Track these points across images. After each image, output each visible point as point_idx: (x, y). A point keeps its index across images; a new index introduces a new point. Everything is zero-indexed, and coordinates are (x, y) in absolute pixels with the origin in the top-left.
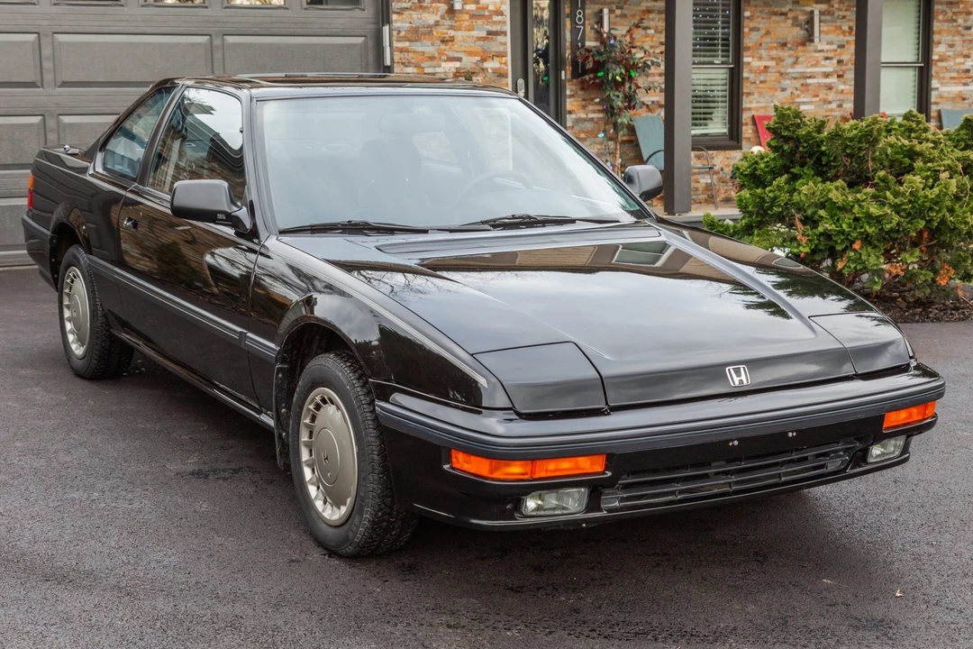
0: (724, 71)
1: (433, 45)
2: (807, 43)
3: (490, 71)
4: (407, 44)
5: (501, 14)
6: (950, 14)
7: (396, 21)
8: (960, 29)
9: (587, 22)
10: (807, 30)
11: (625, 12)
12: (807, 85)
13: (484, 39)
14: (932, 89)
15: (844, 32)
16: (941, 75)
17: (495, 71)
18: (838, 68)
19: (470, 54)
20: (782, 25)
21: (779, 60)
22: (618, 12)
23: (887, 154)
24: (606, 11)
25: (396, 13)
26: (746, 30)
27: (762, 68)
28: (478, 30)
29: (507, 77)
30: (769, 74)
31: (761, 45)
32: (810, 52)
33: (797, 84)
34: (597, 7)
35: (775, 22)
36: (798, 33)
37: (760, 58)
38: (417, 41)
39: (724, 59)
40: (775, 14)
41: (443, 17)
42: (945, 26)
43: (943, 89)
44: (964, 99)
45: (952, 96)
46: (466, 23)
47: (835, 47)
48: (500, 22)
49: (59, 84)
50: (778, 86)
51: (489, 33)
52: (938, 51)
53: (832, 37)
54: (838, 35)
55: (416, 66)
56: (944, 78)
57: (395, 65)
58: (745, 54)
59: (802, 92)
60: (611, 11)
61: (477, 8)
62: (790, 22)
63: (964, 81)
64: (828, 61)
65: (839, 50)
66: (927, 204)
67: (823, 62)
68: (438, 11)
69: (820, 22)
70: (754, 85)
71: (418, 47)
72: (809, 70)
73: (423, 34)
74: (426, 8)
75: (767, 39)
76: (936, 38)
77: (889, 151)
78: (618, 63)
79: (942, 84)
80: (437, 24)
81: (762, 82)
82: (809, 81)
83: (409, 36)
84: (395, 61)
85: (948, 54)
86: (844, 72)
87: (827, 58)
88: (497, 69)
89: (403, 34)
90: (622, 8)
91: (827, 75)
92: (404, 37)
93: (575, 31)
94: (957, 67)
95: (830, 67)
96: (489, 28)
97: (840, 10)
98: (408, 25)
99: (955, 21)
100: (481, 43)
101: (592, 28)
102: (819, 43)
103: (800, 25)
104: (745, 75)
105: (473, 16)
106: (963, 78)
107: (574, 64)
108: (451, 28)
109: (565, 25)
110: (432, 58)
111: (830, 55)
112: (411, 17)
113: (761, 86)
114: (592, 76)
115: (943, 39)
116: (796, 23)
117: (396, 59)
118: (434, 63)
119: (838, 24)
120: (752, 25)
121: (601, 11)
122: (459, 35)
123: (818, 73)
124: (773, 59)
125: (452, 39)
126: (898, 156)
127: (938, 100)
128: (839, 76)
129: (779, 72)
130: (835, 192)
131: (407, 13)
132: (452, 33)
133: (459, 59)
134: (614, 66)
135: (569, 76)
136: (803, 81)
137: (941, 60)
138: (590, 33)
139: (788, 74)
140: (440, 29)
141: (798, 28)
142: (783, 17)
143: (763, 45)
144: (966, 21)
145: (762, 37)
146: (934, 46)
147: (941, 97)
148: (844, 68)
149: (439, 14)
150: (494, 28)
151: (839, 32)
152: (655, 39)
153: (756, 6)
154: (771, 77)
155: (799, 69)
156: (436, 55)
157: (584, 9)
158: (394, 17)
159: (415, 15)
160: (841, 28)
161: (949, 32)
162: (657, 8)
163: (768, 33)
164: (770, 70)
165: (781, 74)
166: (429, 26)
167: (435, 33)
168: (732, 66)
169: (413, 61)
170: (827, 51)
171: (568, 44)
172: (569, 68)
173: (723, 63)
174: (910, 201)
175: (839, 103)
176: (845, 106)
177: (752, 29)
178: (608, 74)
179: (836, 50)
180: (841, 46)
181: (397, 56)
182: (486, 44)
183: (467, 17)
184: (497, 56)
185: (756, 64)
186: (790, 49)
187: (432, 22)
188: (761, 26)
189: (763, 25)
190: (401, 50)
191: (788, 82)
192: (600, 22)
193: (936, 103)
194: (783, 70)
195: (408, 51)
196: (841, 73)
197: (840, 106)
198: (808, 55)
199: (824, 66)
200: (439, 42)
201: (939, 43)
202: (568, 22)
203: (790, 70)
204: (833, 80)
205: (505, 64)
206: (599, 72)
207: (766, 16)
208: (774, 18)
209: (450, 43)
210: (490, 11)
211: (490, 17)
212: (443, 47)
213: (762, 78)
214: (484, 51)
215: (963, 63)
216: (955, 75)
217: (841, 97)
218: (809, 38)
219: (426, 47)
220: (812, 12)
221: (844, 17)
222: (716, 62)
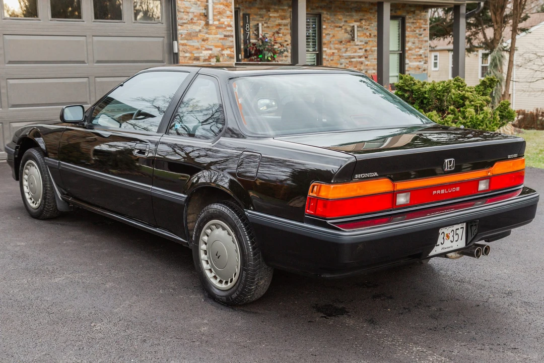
0: (314, 55)
1: (198, 42)
2: (351, 42)
3: (226, 55)
4: (185, 42)
5: (231, 26)
6: (413, 28)
7: (180, 30)
8: (417, 35)
9: (251, 30)
10: (351, 35)
11: (269, 25)
12: (352, 62)
13: (223, 39)
14: (406, 64)
15: (367, 36)
16: (410, 57)
17: (228, 55)
18: (365, 54)
19: (216, 47)
20: (340, 32)
21: (339, 50)
22: (265, 25)
23: (452, 98)
24: (260, 25)
25: (180, 25)
26: (324, 35)
27: (331, 53)
28: (220, 34)
29: (234, 58)
30: (335, 57)
31: (331, 42)
32: (353, 45)
33: (347, 61)
34: (256, 23)
35: (337, 31)
36: (348, 36)
37: (331, 49)
38: (190, 40)
39: (314, 49)
40: (337, 27)
41: (203, 28)
42: (411, 34)
43: (410, 64)
44: (419, 69)
45: (414, 67)
46: (214, 31)
47: (363, 43)
48: (230, 30)
49: (7, 62)
50: (338, 62)
51: (225, 36)
52: (408, 45)
53: (362, 38)
54: (364, 38)
55: (190, 53)
56: (411, 58)
57: (180, 52)
58: (324, 46)
59: (350, 65)
60: (263, 25)
61: (219, 23)
62: (343, 31)
63: (419, 60)
64: (360, 50)
65: (365, 45)
66: (478, 123)
67: (358, 51)
68: (200, 24)
69: (358, 31)
70: (328, 62)
71: (191, 43)
72: (352, 54)
73: (194, 36)
74: (195, 23)
75: (334, 39)
76: (407, 39)
77: (453, 97)
78: (269, 51)
79: (410, 62)
80: (200, 31)
81: (332, 60)
82: (353, 60)
83: (187, 37)
84: (180, 50)
85: (413, 47)
86: (368, 55)
87: (360, 49)
88: (230, 54)
89: (183, 36)
90: (267, 23)
91: (360, 57)
92: (184, 38)
93: (245, 34)
94: (416, 53)
95: (361, 53)
96: (225, 33)
97: (365, 25)
98: (186, 32)
99: (415, 31)
100: (221, 41)
101: (253, 33)
102: (357, 42)
103: (348, 33)
104: (324, 57)
105: (218, 27)
106: (419, 58)
107: (245, 51)
108: (207, 33)
109: (241, 31)
110: (198, 49)
111: (361, 47)
112: (187, 28)
113: (331, 62)
114: (255, 57)
115: (410, 40)
116: (346, 31)
117: (181, 49)
118: (199, 51)
119: (365, 32)
120: (327, 32)
121: (258, 24)
122: (210, 37)
123: (356, 56)
124: (336, 49)
125: (207, 39)
126: (457, 99)
127: (408, 69)
128: (366, 58)
129: (339, 55)
130: (435, 117)
131: (185, 25)
132: (207, 36)
133: (211, 49)
134: (267, 52)
135: (243, 57)
136: (349, 60)
137: (409, 50)
138: (252, 36)
139: (343, 56)
140: (201, 34)
141: (347, 34)
142: (340, 29)
143: (332, 42)
144: (420, 31)
145: (331, 38)
146: (406, 43)
147: (410, 68)
148: (368, 53)
149: (201, 26)
150: (227, 34)
151: (365, 36)
152: (282, 39)
153: (328, 23)
154: (336, 58)
155: (348, 54)
156: (200, 47)
157: (249, 23)
158: (179, 27)
159: (189, 26)
160: (366, 34)
161: (412, 37)
162: (283, 23)
163: (334, 36)
164: (335, 54)
165: (340, 56)
166: (196, 32)
167: (199, 36)
168: (317, 52)
169: (189, 50)
170: (360, 45)
171: (242, 41)
172: (243, 53)
173: (313, 51)
174: (470, 121)
175: (366, 70)
176: (368, 72)
177: (327, 34)
178: (264, 56)
179: (364, 45)
180: (366, 43)
181: (181, 48)
182: (224, 42)
183: (214, 28)
184: (229, 48)
185: (329, 51)
186: (344, 44)
187: (197, 30)
188: (330, 33)
189: (331, 32)
190: (183, 45)
191: (343, 60)
192: (257, 30)
193: (408, 71)
194: (341, 54)
195: (186, 45)
196: (366, 56)
197: (366, 72)
198: (352, 47)
199: (359, 53)
200: (201, 41)
201: (408, 42)
202: (242, 30)
203: (344, 54)
204: (363, 59)
205: (233, 52)
206: (260, 55)
207: (332, 28)
208: (336, 29)
209: (207, 41)
210: (225, 25)
211: (225, 28)
212: (203, 43)
213: (331, 58)
214: (223, 45)
215: (419, 52)
216: (415, 57)
217: (367, 67)
218: (353, 39)
219: (195, 43)
220: (353, 26)
221: (367, 29)
222: (310, 50)
